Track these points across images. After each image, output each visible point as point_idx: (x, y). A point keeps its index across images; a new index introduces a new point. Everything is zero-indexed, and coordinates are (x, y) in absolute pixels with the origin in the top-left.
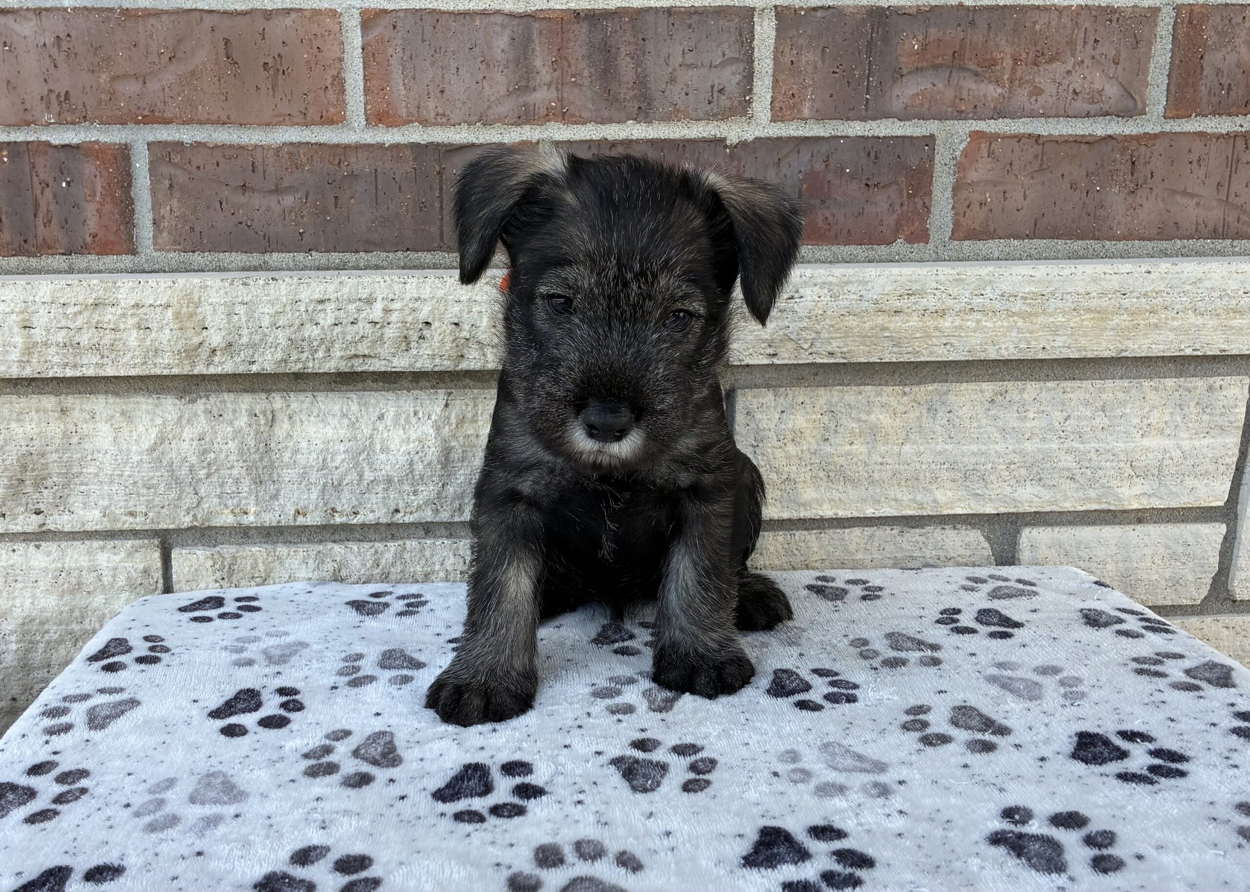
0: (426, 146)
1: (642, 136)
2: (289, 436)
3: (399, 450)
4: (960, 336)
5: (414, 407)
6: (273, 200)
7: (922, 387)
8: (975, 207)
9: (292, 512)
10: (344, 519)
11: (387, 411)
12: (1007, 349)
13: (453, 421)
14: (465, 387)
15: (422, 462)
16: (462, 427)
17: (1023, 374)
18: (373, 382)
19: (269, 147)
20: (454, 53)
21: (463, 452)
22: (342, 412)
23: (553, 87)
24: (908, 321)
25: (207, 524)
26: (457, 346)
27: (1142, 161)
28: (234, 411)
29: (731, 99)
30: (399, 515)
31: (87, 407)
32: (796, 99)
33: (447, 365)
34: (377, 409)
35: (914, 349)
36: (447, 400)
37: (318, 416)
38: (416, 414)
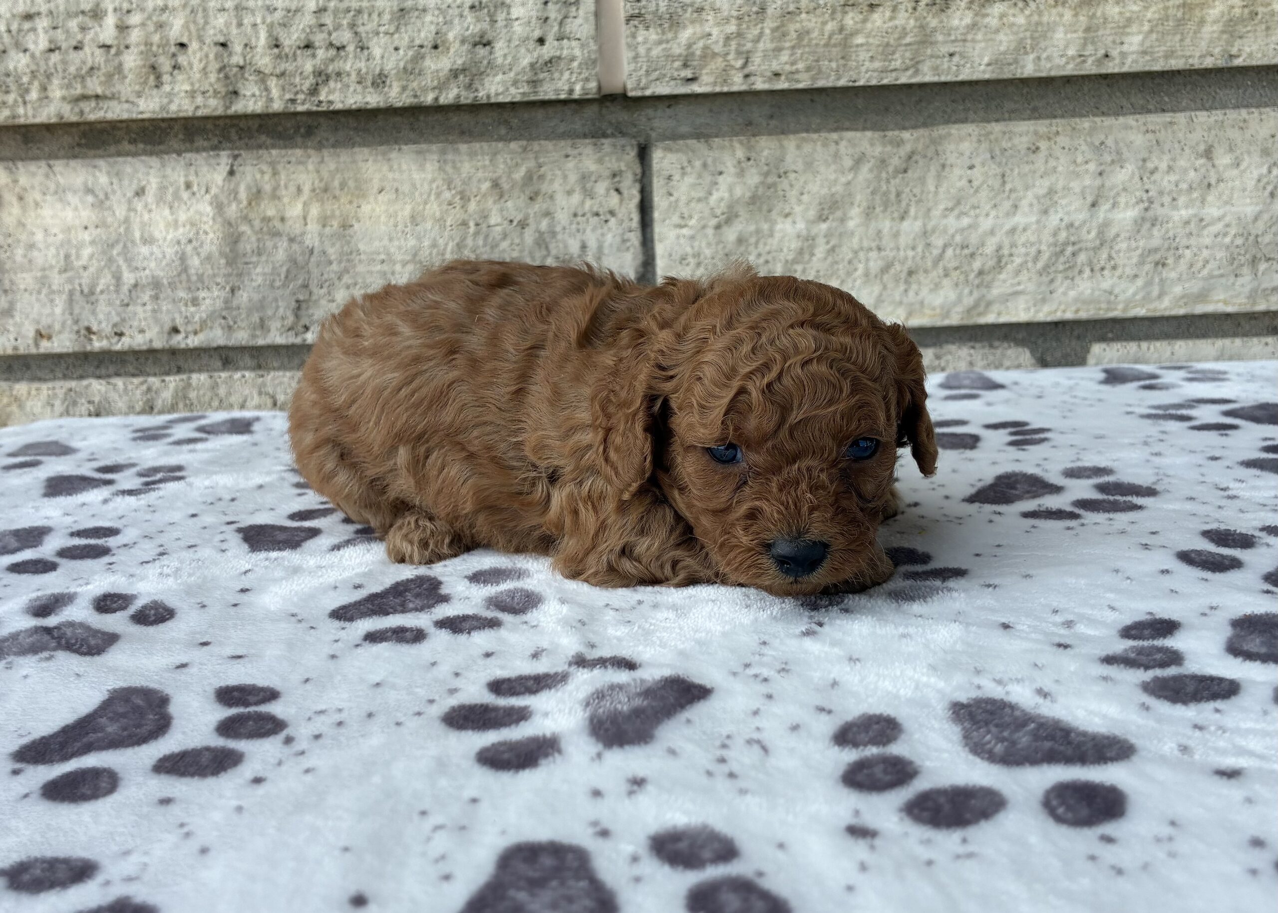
2: (21, 224)
3: (165, 239)
4: (974, 41)
5: (186, 176)
9: (32, 334)
10: (103, 344)
11: (148, 182)
12: (1052, 62)
13: (243, 195)
14: (260, 147)
15: (198, 254)
16: (259, 205)
18: (130, 142)
21: (258, 240)
22: (85, 184)
24: (892, 18)
26: (227, 77)
30: (180, 337)
33: (213, 106)
34: (135, 181)
35: (904, 62)
36: (232, 166)
37: (56, 192)
38: (188, 186)
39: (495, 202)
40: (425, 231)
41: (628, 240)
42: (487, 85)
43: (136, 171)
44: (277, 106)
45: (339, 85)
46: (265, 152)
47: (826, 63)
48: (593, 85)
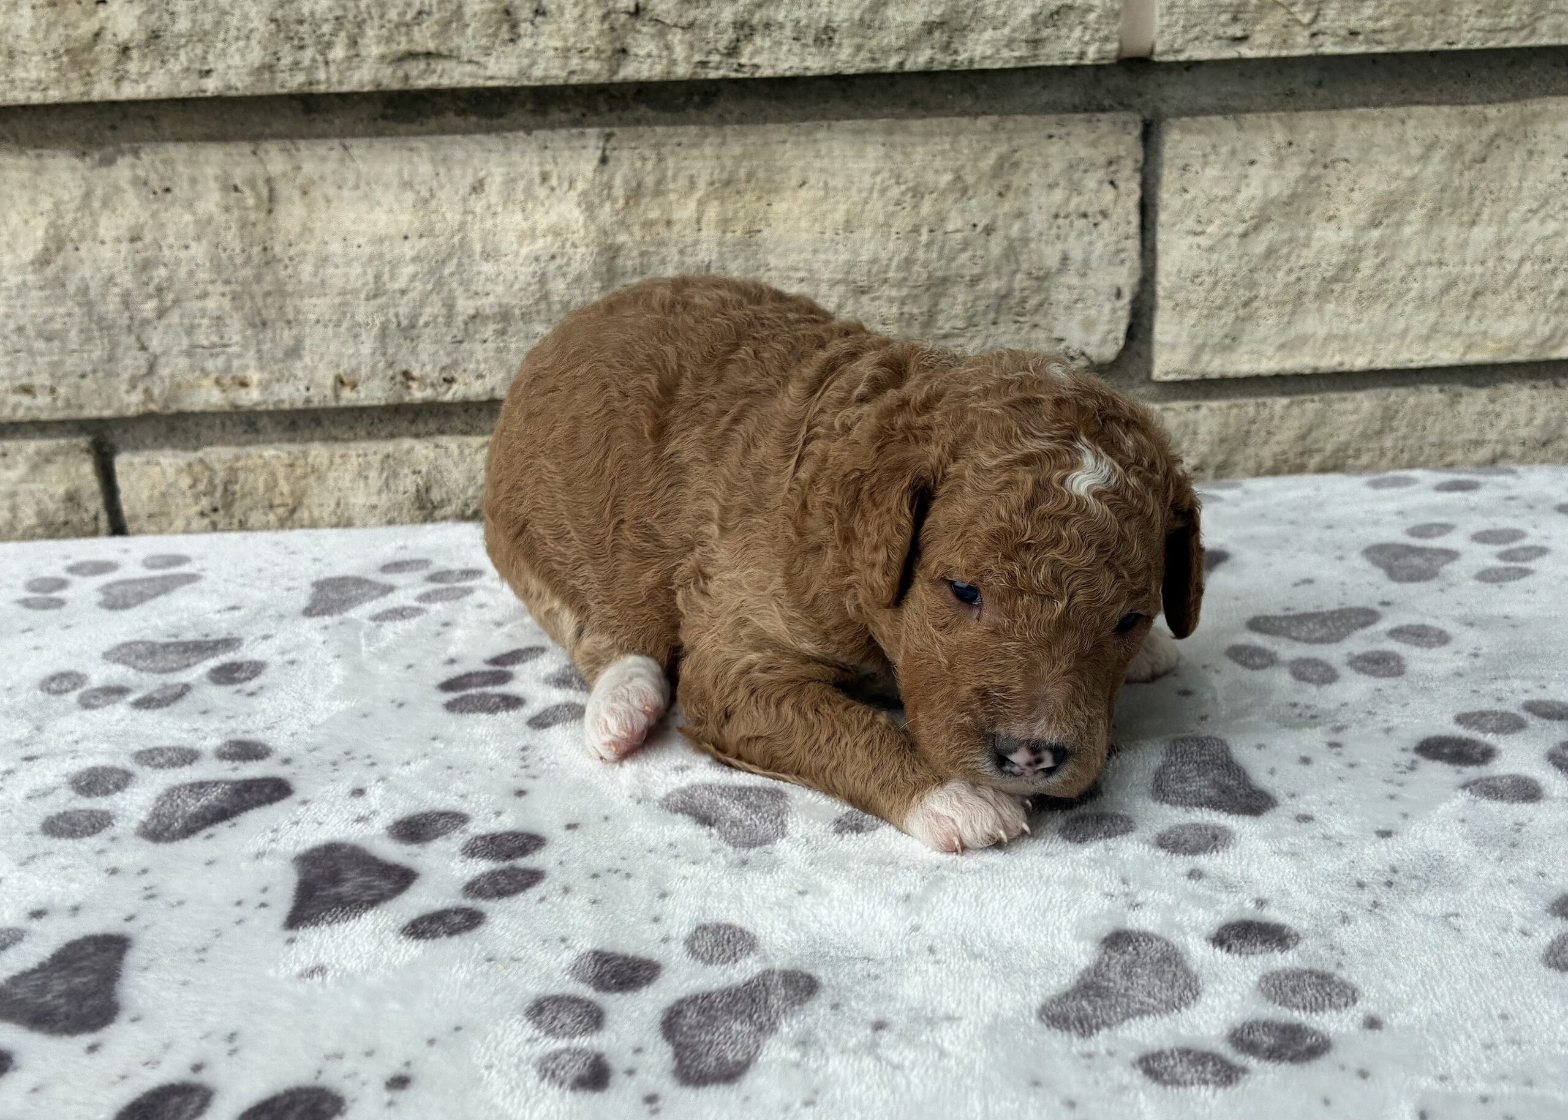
2: (307, 230)
5: (541, 164)
9: (330, 381)
10: (428, 393)
11: (489, 173)
13: (619, 192)
14: (638, 122)
16: (637, 204)
18: (457, 114)
21: (640, 253)
22: (401, 177)
25: (173, 408)
26: (613, 29)
28: (194, 180)
33: (594, 71)
34: (470, 171)
35: (1519, 19)
36: (604, 150)
37: (357, 187)
38: (545, 177)
39: (956, 201)
40: (863, 240)
41: (1123, 250)
42: (970, 44)
43: (470, 157)
44: (682, 71)
45: (768, 42)
46: (646, 128)
47: (1420, 18)
48: (1112, 47)
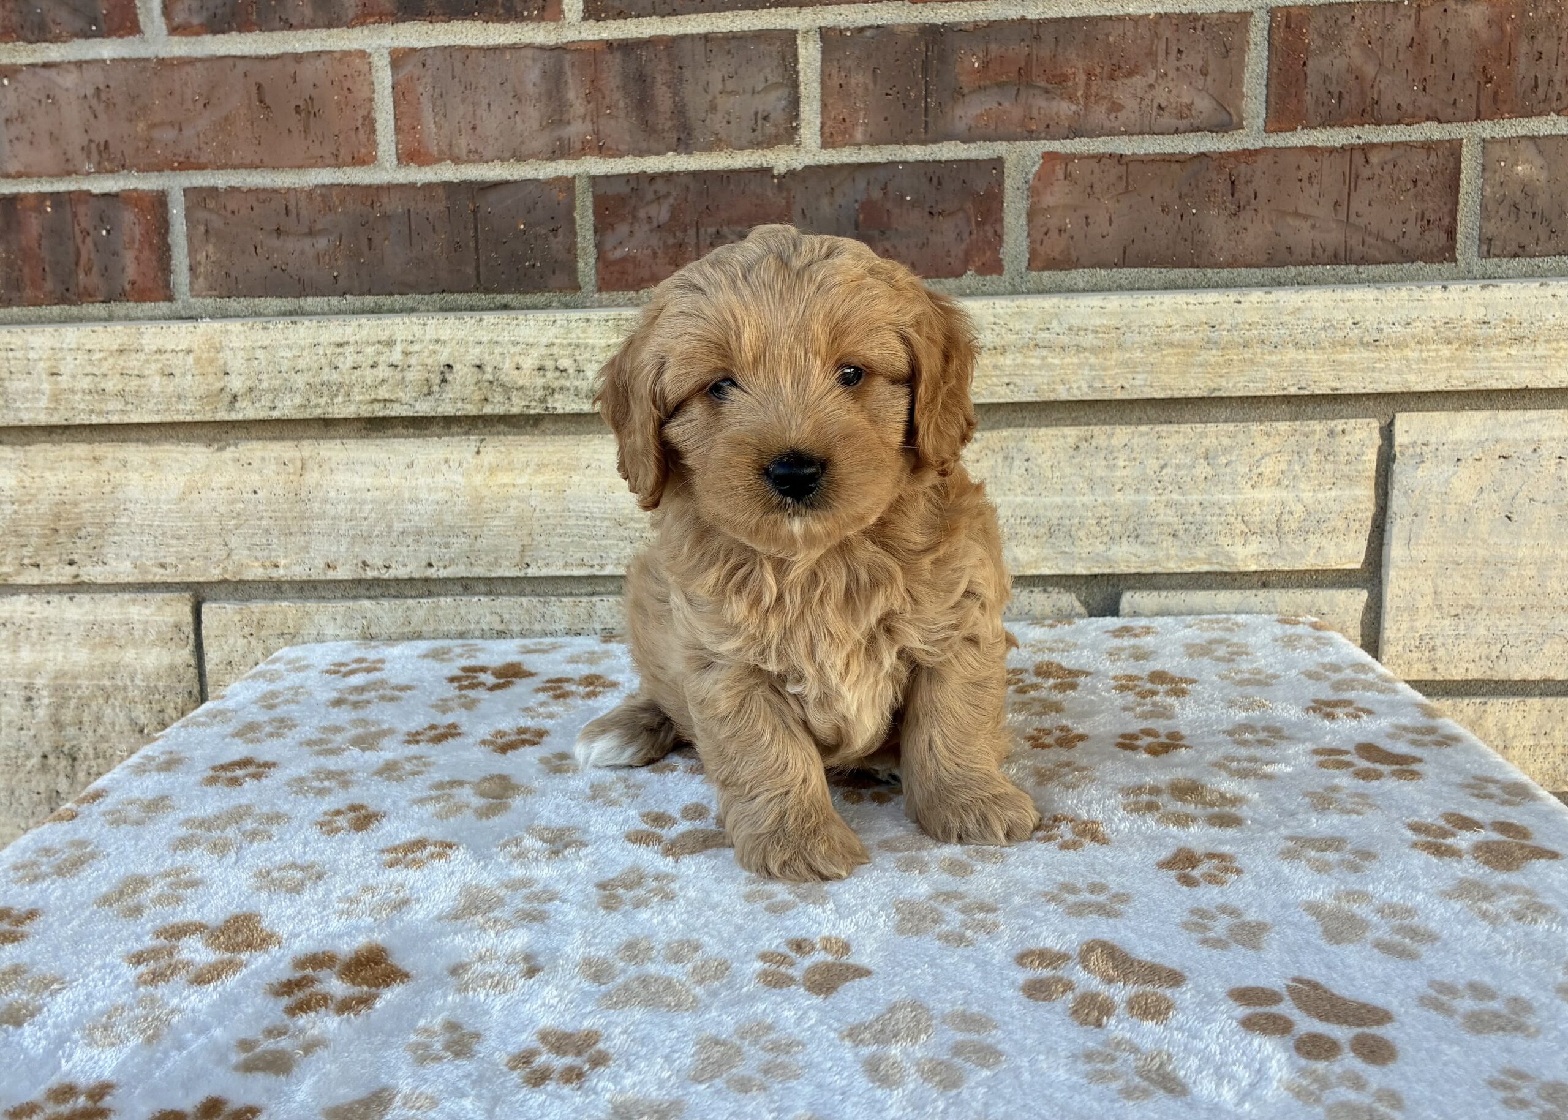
0: (459, 184)
1: (683, 168)
2: (319, 485)
3: (427, 501)
4: (1023, 375)
5: (444, 454)
6: (306, 243)
7: (995, 433)
8: (1054, 234)
9: (322, 566)
10: (376, 574)
11: (417, 459)
12: (1080, 391)
13: (485, 469)
14: (499, 433)
15: (452, 512)
16: (497, 475)
17: (1111, 417)
18: (403, 430)
19: (302, 189)
20: (484, 88)
21: (496, 502)
22: (370, 459)
23: (588, 118)
25: (238, 578)
26: (480, 390)
27: (1242, 180)
28: (263, 459)
29: (776, 126)
30: (433, 570)
31: (120, 455)
32: (848, 124)
33: (471, 409)
34: (407, 458)
36: (479, 447)
37: (347, 464)
38: (446, 462)
43: (408, 449)
44: (515, 410)
45: (561, 397)
46: (503, 437)
